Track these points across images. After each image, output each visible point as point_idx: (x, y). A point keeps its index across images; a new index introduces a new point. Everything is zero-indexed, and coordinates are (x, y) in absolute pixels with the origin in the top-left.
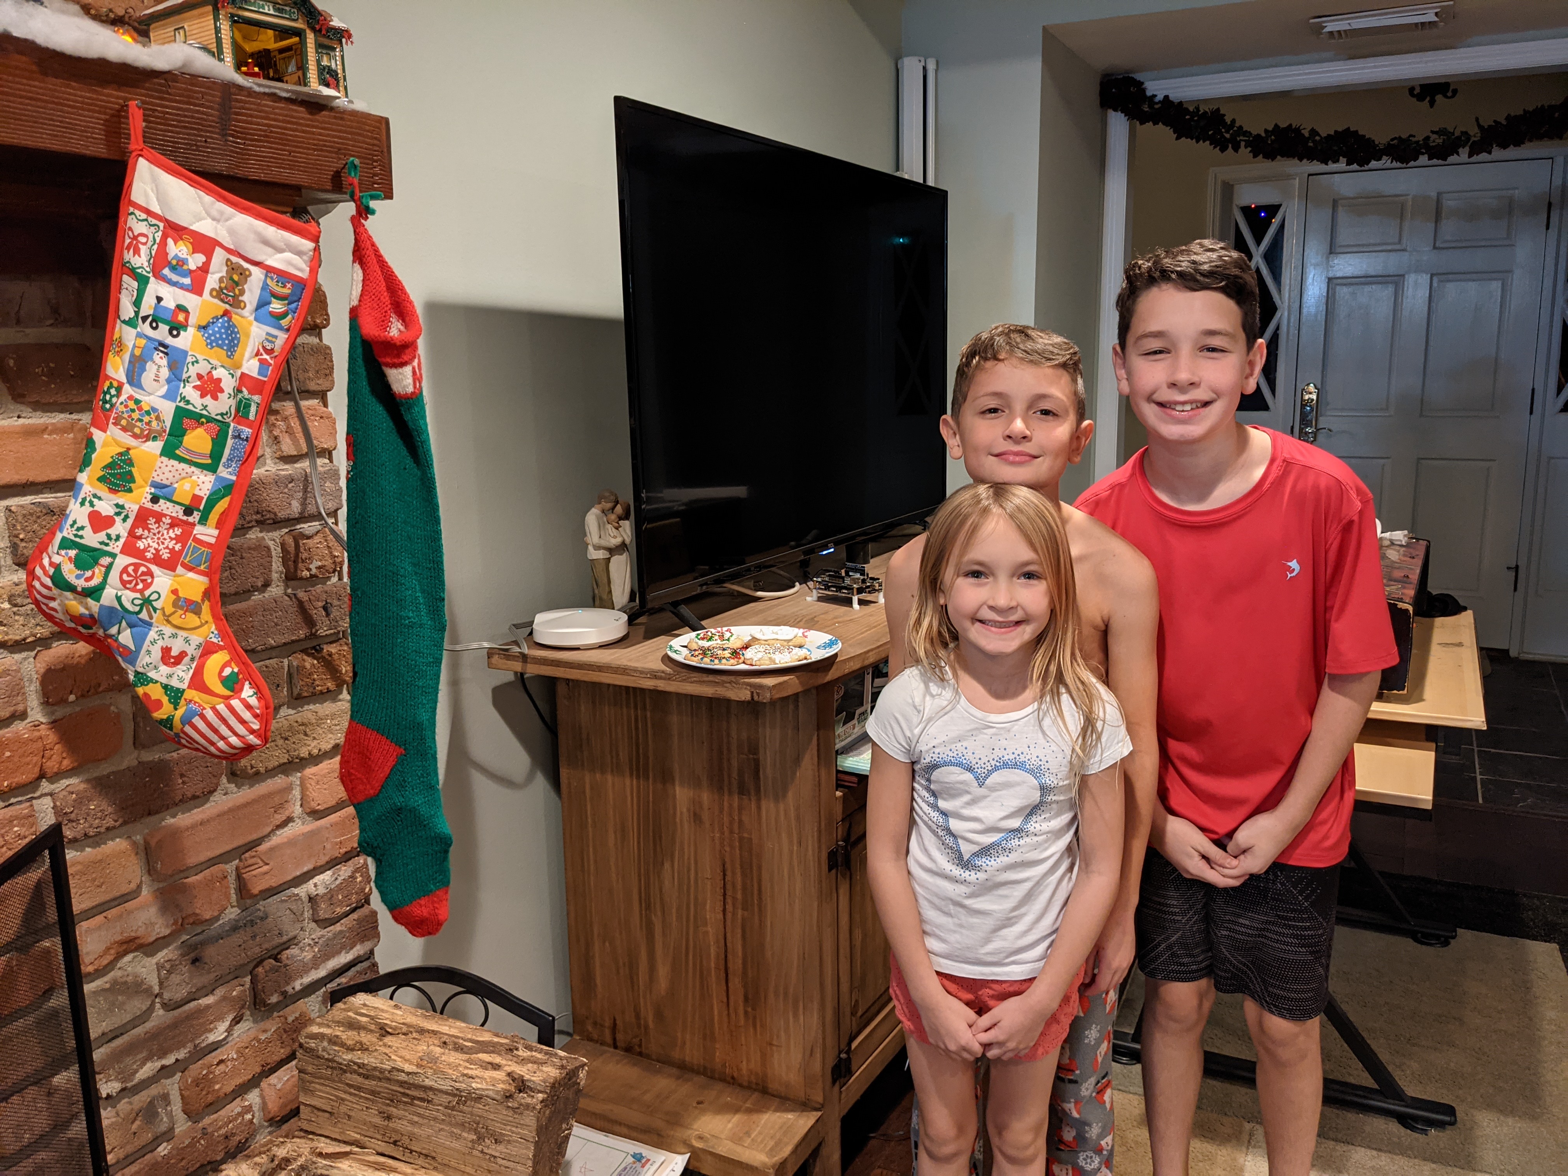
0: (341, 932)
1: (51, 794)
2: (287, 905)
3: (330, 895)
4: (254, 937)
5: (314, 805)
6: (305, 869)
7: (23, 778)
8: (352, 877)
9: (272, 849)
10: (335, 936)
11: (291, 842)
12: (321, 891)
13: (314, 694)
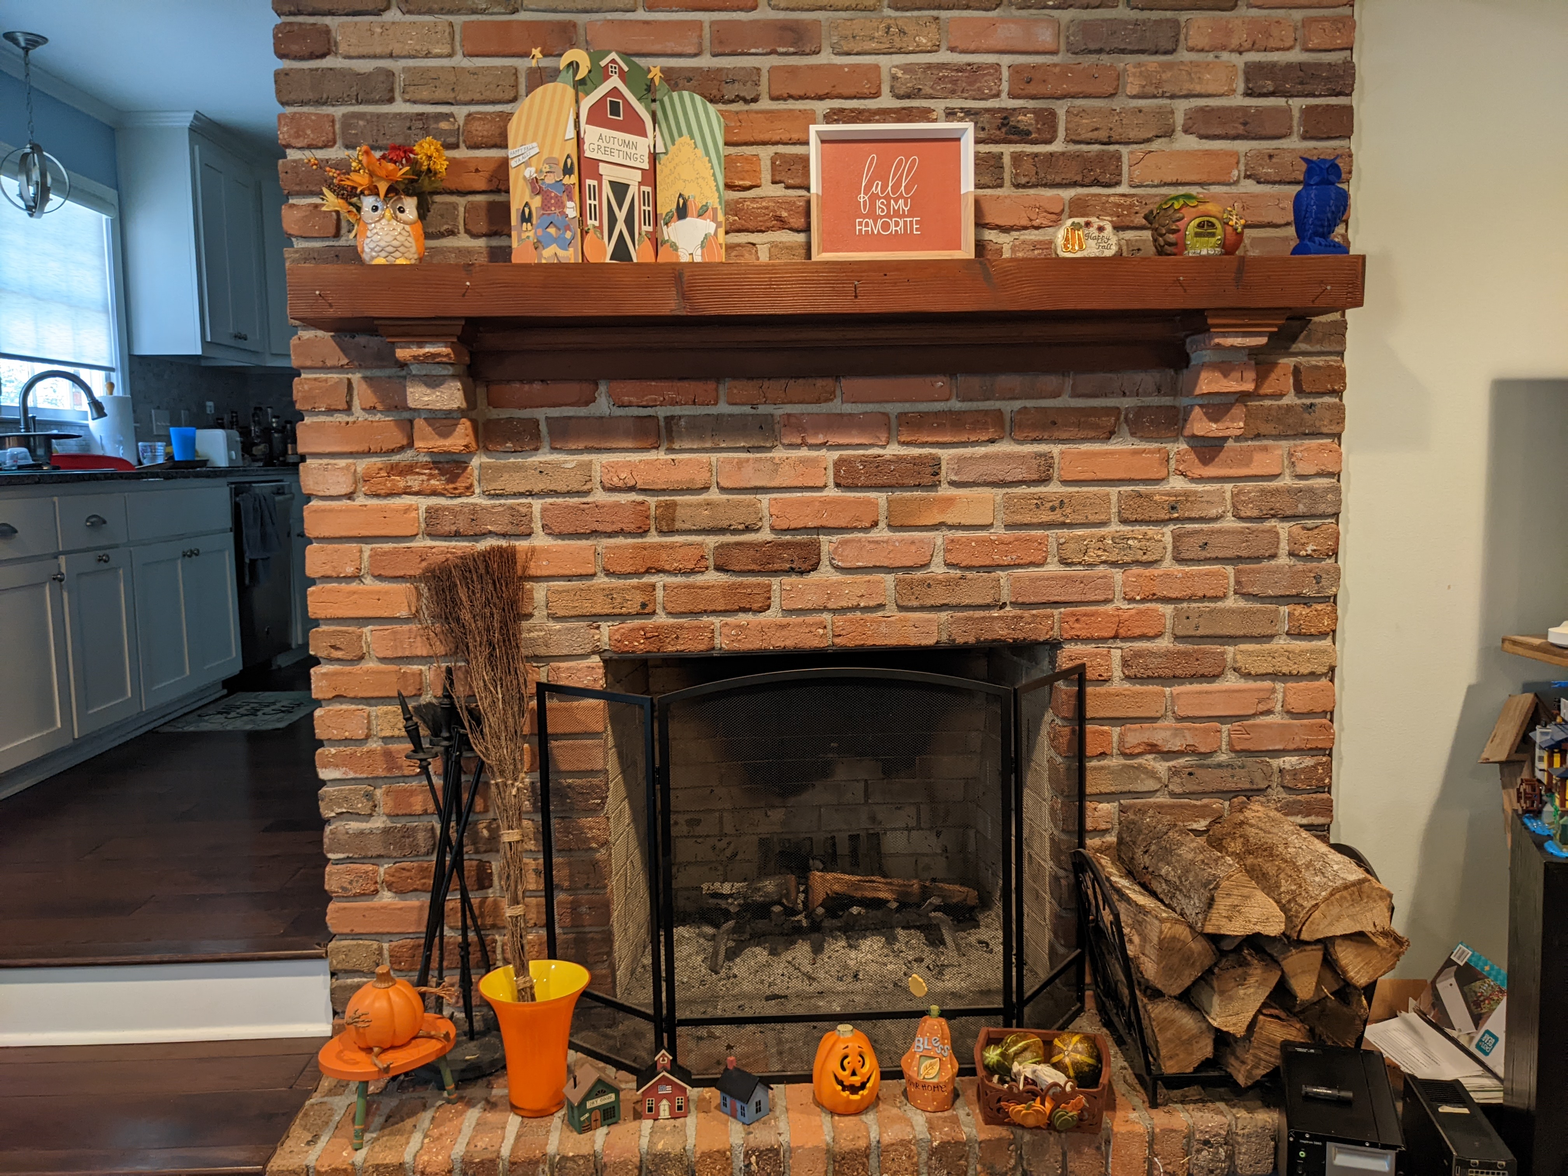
0: (1300, 801)
1: (1121, 648)
2: (1260, 766)
3: (1295, 773)
4: (1233, 776)
5: (1289, 707)
6: (1277, 747)
7: (1106, 635)
8: (1315, 767)
9: (1253, 725)
10: (1295, 802)
11: (1269, 726)
12: (1288, 766)
13: (1299, 634)
